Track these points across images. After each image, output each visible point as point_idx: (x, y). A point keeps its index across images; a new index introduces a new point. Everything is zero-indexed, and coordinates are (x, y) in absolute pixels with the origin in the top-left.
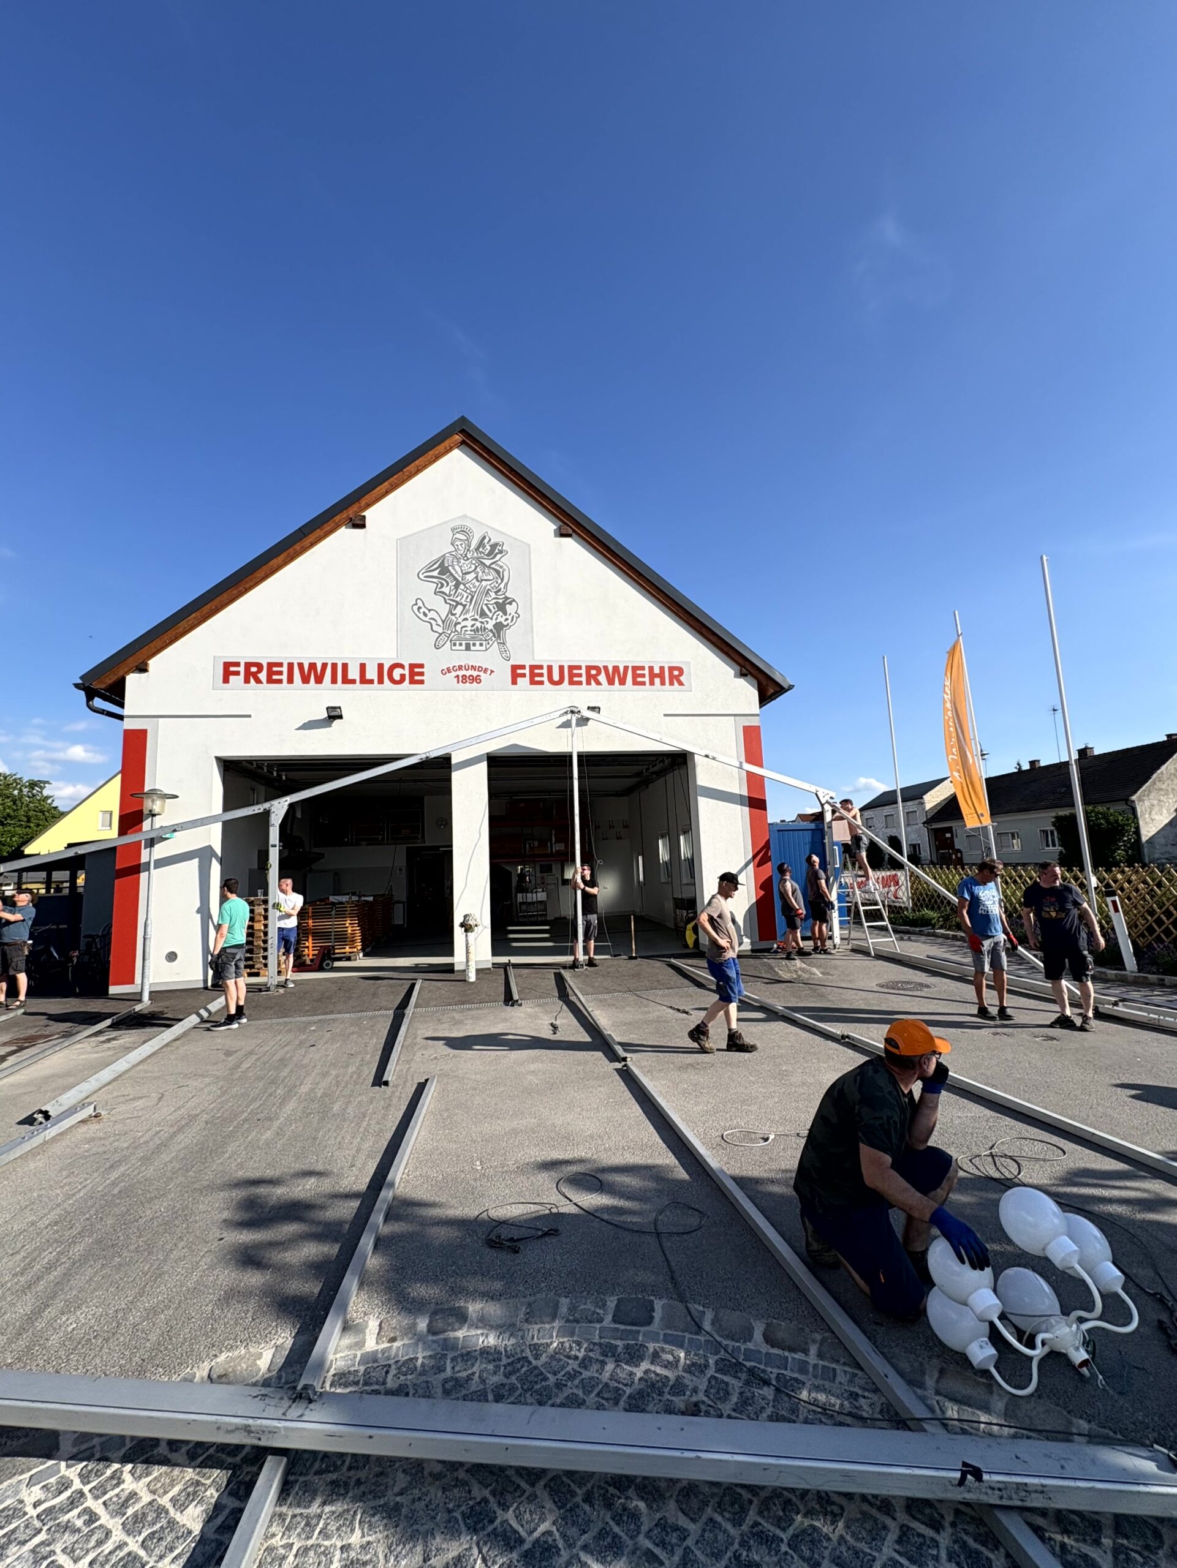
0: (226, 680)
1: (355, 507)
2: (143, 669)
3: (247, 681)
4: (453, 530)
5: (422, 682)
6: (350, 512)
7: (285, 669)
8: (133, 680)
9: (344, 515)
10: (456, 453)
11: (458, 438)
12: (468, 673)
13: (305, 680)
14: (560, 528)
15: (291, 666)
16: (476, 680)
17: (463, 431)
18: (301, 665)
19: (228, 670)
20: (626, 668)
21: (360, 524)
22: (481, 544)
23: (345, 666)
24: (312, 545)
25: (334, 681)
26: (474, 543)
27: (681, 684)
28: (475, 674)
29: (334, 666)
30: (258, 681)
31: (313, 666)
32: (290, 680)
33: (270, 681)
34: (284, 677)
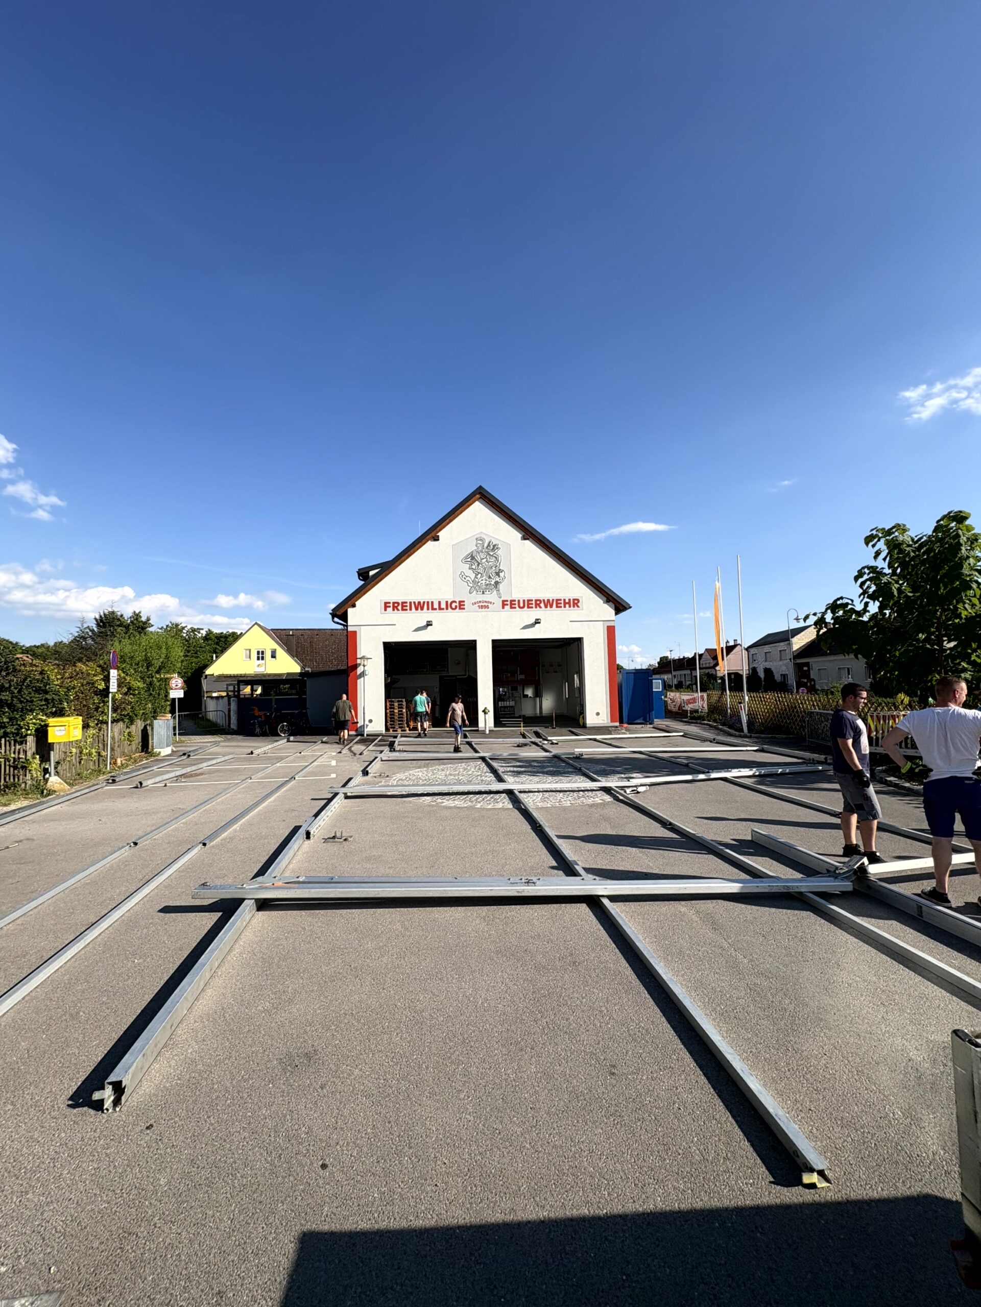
0: (385, 610)
1: (435, 532)
2: (354, 606)
3: (394, 610)
4: (477, 539)
5: (464, 609)
6: (433, 534)
7: (408, 604)
8: (350, 611)
9: (430, 536)
10: (477, 503)
11: (478, 496)
12: (483, 604)
13: (417, 609)
14: (524, 536)
15: (410, 603)
16: (487, 607)
17: (480, 493)
18: (414, 603)
19: (386, 606)
20: (553, 600)
21: (436, 539)
22: (489, 545)
23: (432, 603)
24: (418, 549)
25: (428, 609)
26: (486, 545)
27: (578, 607)
28: (486, 604)
29: (428, 602)
30: (398, 610)
31: (419, 603)
32: (411, 609)
33: (403, 610)
34: (408, 608)
